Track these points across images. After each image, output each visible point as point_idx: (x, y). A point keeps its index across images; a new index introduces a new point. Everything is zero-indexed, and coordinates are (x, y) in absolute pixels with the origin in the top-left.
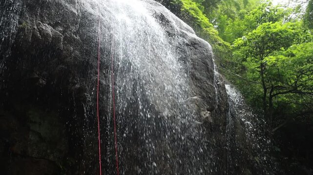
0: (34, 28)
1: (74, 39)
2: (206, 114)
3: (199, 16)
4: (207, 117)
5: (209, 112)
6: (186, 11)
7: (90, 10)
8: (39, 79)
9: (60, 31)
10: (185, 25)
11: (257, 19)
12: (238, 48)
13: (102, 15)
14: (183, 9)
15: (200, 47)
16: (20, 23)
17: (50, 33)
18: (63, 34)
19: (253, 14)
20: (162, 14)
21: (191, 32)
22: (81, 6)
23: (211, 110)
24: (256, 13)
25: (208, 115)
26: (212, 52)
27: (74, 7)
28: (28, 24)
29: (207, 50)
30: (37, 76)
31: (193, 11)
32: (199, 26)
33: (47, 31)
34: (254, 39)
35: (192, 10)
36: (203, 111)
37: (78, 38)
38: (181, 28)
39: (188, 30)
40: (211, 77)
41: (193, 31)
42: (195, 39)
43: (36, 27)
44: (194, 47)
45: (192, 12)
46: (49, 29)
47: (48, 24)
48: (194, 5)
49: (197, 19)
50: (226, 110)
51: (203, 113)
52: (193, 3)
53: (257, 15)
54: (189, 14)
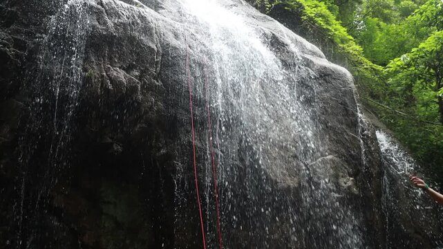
0: (103, 76)
1: (156, 86)
2: (347, 182)
3: (330, 25)
4: (349, 187)
5: (351, 179)
6: (311, 19)
7: (173, 42)
8: (112, 144)
9: (136, 77)
10: (309, 45)
11: (429, 19)
12: (396, 72)
13: (189, 46)
14: (305, 18)
15: (334, 79)
16: (85, 70)
17: (124, 80)
18: (140, 80)
19: (421, 14)
20: (273, 34)
21: (320, 56)
22: (161, 37)
23: (355, 175)
24: (425, 11)
25: (350, 183)
26: (353, 85)
27: (153, 41)
28: (94, 71)
29: (345, 83)
30: (110, 140)
31: (321, 19)
32: (332, 41)
33: (119, 78)
34: (422, 57)
35: (320, 16)
36: (342, 177)
37: (159, 83)
38: (303, 52)
39: (314, 53)
40: (354, 124)
41: (322, 54)
42: (325, 68)
43: (105, 74)
44: (324, 80)
45: (319, 20)
46: (121, 75)
47: (120, 68)
48: (323, 8)
49: (328, 30)
50: (381, 174)
51: (342, 181)
52: (319, 4)
53: (428, 13)
54: (314, 24)
